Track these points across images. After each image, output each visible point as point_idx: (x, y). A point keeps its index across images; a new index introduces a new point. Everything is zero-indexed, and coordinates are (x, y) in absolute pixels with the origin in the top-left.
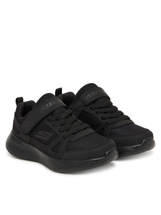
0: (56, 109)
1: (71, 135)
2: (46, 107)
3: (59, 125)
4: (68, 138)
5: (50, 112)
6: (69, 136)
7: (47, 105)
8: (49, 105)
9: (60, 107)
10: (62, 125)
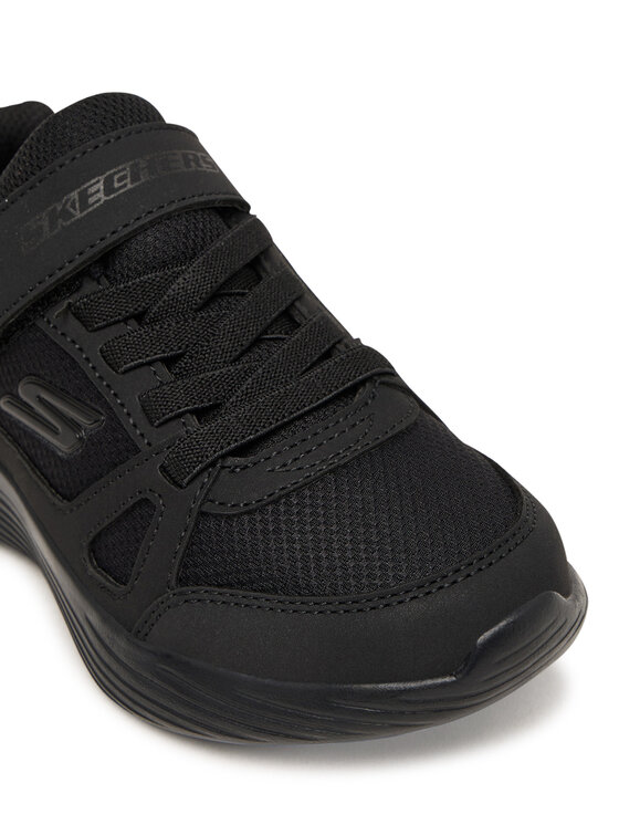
0: (135, 233)
1: (223, 457)
2: (66, 214)
3: (150, 364)
4: (197, 483)
5: (89, 253)
6: (213, 464)
7: (75, 195)
8: (84, 197)
9: (169, 216)
10: (169, 362)
